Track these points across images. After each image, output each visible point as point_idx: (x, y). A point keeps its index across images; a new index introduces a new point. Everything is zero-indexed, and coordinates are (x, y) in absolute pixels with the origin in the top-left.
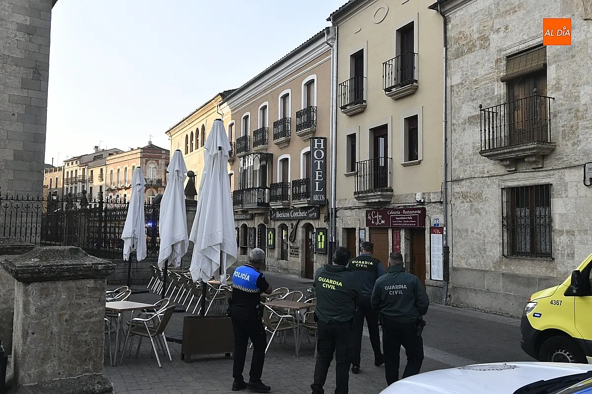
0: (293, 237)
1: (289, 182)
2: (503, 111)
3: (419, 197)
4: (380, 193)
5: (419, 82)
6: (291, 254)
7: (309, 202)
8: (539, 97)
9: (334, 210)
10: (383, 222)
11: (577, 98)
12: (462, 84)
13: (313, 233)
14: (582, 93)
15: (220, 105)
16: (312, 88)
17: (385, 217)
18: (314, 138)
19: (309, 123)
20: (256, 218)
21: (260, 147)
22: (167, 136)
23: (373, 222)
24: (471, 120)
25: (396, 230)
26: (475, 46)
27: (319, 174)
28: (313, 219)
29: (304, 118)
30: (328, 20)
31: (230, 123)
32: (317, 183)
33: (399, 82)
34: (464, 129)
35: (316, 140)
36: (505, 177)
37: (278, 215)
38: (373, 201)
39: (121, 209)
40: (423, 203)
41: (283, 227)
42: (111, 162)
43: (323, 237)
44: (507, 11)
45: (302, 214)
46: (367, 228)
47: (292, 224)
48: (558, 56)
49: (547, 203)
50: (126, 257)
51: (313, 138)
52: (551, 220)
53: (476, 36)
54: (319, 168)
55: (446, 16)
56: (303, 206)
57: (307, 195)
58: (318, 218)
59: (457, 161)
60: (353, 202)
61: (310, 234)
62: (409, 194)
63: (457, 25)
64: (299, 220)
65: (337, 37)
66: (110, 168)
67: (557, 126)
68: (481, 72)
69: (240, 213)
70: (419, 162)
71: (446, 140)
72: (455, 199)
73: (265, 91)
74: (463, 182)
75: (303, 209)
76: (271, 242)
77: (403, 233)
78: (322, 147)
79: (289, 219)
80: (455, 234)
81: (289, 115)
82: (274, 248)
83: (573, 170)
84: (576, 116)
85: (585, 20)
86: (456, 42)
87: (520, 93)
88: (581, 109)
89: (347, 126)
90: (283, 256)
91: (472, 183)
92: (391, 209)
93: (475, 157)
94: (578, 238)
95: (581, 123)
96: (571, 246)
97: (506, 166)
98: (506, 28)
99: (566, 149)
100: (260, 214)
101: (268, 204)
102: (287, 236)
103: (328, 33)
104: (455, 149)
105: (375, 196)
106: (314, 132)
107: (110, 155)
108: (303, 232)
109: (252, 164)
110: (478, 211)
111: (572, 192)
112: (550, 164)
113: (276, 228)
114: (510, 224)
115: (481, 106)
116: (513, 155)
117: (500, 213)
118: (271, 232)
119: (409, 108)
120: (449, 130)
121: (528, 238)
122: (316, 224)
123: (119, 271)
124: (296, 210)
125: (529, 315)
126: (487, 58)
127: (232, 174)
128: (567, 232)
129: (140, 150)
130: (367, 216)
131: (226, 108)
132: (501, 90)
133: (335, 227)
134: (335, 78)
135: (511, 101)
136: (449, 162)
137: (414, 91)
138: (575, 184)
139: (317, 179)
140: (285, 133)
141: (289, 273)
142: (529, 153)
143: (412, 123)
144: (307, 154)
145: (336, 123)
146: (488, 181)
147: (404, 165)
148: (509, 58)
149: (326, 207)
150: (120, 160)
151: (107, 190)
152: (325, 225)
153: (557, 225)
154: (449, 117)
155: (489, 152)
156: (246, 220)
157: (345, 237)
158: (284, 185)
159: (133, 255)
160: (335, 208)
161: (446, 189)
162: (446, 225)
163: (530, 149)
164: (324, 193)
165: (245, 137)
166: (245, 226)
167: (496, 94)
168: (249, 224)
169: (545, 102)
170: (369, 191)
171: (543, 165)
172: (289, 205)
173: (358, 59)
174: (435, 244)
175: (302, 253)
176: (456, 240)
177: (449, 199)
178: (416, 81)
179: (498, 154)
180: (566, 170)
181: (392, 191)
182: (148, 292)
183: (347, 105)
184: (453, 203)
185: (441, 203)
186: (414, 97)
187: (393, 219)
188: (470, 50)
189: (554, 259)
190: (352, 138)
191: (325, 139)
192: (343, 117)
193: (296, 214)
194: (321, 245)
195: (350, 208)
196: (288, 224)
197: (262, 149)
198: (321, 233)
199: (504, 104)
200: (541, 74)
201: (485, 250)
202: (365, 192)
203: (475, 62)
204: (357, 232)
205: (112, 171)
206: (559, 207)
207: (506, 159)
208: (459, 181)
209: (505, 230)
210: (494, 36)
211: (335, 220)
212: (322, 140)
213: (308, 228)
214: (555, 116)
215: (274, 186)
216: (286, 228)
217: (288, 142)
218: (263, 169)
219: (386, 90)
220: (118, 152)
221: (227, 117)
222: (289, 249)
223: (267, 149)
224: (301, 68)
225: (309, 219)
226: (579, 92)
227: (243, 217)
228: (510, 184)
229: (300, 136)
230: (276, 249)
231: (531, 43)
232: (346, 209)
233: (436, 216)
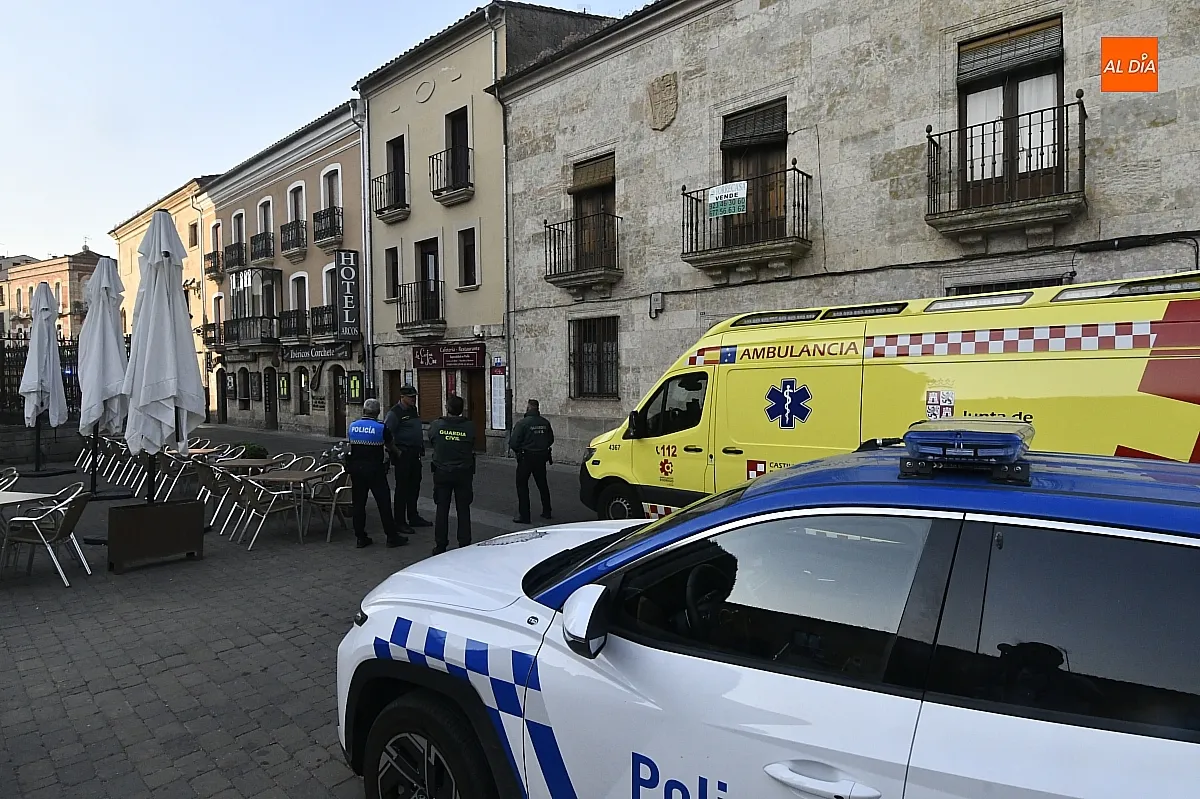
0: (316, 384)
1: (307, 309)
2: (570, 229)
3: (477, 331)
4: (429, 326)
5: (476, 185)
6: (314, 406)
7: (336, 338)
8: (608, 215)
9: (371, 347)
10: (434, 362)
11: (645, 220)
12: (525, 193)
13: (344, 378)
14: (650, 214)
15: (196, 196)
16: (335, 181)
17: (437, 355)
18: (339, 251)
19: (333, 229)
20: (261, 359)
21: (262, 259)
22: (112, 240)
23: (422, 362)
24: (535, 237)
25: (451, 371)
26: (539, 148)
27: (349, 299)
28: (343, 359)
29: (325, 223)
30: (354, 88)
31: (214, 223)
32: (347, 312)
33: (450, 184)
34: (528, 250)
35: (343, 254)
36: (572, 308)
37: (294, 355)
38: (421, 335)
39: (16, 349)
40: (482, 338)
41: (301, 371)
42: (16, 276)
43: (358, 383)
44: (573, 108)
45: (327, 353)
46: (415, 370)
47: (314, 367)
48: (627, 169)
49: (614, 338)
50: (30, 422)
51: (338, 249)
52: (618, 357)
53: (540, 134)
54: (348, 292)
55: (505, 104)
56: (328, 342)
57: (333, 327)
58: (350, 358)
59: (521, 287)
60: (395, 337)
61: (340, 380)
62: (465, 327)
63: (518, 118)
64: (324, 360)
65: (367, 114)
66: (15, 286)
67: (626, 249)
68: (547, 181)
69: (236, 352)
70: (477, 288)
71: (508, 261)
72: (519, 333)
73: (266, 180)
74: (529, 312)
75: (328, 346)
76: (284, 391)
77: (458, 375)
78: (352, 264)
79: (310, 360)
80: (519, 374)
81: (304, 217)
82: (289, 399)
83: (639, 301)
84: (643, 240)
85: (654, 129)
86: (518, 140)
87: (588, 209)
88: (648, 233)
89: (386, 237)
90: (303, 409)
91: (537, 314)
92: (443, 346)
93: (541, 283)
94: (643, 376)
95: (649, 248)
96: (636, 384)
97: (573, 295)
98: (573, 130)
99: (632, 275)
100: (265, 354)
101: (278, 340)
102: (307, 382)
103: (355, 107)
104: (519, 273)
105: (423, 328)
106: (340, 243)
107: (15, 265)
108: (329, 377)
109: (250, 285)
110: (543, 347)
111: (638, 325)
112: (618, 293)
113: (291, 371)
114: (577, 361)
115: (545, 222)
116: (579, 282)
117: (567, 348)
118: (283, 378)
119: (463, 219)
120: (511, 249)
121: (595, 376)
122: (346, 366)
123: (23, 443)
124: (318, 347)
125: (589, 464)
126: (552, 163)
127: (221, 297)
128: (633, 369)
129: (67, 259)
130: (414, 355)
131: (206, 201)
132: (567, 203)
133: (374, 370)
134: (367, 171)
135: (579, 219)
136: (511, 289)
137: (469, 198)
138: (641, 316)
139: (346, 306)
140: (298, 241)
141: (311, 431)
142: (596, 280)
143: (467, 237)
144: (332, 272)
145: (371, 232)
146: (555, 312)
147: (459, 291)
148: (577, 165)
149: (360, 346)
150: (33, 273)
151: (13, 320)
152: (360, 367)
153: (623, 362)
154: (511, 234)
155: (555, 278)
156: (246, 361)
157: (387, 382)
158: (300, 312)
159: (42, 417)
160: (373, 345)
161: (508, 321)
162: (508, 364)
163: (597, 276)
164: (358, 324)
165: (239, 245)
166: (244, 370)
167: (562, 208)
168: (251, 368)
169: (614, 221)
170: (414, 323)
171: (610, 294)
172: (308, 341)
173: (396, 146)
174: (496, 386)
175: (330, 404)
176: (522, 381)
177: (512, 333)
178: (472, 185)
179: (564, 281)
180: (633, 301)
181: (445, 323)
182: (74, 472)
183: (385, 209)
184: (516, 337)
185: (503, 337)
186: (471, 202)
187: (447, 357)
188: (534, 152)
189: (620, 399)
190: (392, 253)
191: (356, 253)
192: (379, 224)
193: (318, 354)
194: (355, 394)
195: (393, 345)
196: (308, 367)
197: (266, 263)
198: (355, 378)
199: (571, 221)
200: (608, 189)
201: (551, 392)
202: (411, 324)
203: (539, 168)
204: (402, 374)
205: (19, 290)
206: (627, 342)
207: (575, 287)
208: (523, 311)
209: (572, 368)
210: (560, 137)
211: (373, 361)
212: (352, 254)
213: (337, 371)
214: (623, 238)
215: (285, 316)
216: (306, 373)
217: (304, 255)
218: (268, 291)
219: (434, 193)
220: (28, 260)
221: (207, 215)
222: (311, 400)
223: (272, 264)
224: (318, 153)
225: (339, 359)
226: (647, 213)
227: (242, 357)
228: (577, 316)
229: (320, 247)
230: (293, 400)
231: (599, 151)
232: (387, 346)
233: (497, 354)
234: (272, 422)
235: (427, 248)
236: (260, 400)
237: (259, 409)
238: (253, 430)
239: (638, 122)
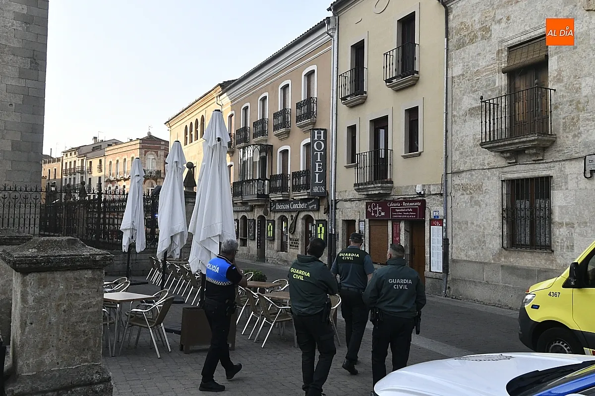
0: (293, 230)
1: (289, 173)
2: (504, 102)
3: (419, 189)
4: (380, 185)
5: (420, 73)
6: (291, 245)
7: (309, 194)
8: (541, 89)
9: (333, 202)
10: (383, 214)
11: (578, 90)
12: (463, 75)
13: (313, 225)
14: (583, 85)
15: (220, 96)
16: (312, 79)
17: (385, 208)
18: (314, 129)
19: (310, 114)
20: (256, 209)
21: (260, 138)
22: (166, 127)
23: (373, 214)
24: (471, 111)
25: (396, 222)
26: (476, 37)
27: (319, 165)
28: (313, 210)
29: (304, 109)
30: (329, 9)
31: (230, 114)
32: (317, 175)
33: (400, 73)
34: (465, 121)
35: (316, 131)
36: (505, 169)
37: (278, 207)
38: (373, 192)
40: (423, 196)
41: (283, 219)
42: (110, 153)
43: (323, 228)
45: (302, 206)
46: (367, 220)
47: (292, 216)
49: (547, 196)
50: (125, 249)
51: (312, 128)
52: (551, 212)
53: (478, 26)
54: (319, 160)
55: (447, 6)
56: (303, 197)
57: (307, 186)
58: (318, 210)
59: (458, 152)
60: (353, 193)
61: (310, 226)
62: (408, 186)
63: (459, 15)
64: (299, 211)
65: (337, 27)
66: (109, 159)
67: (558, 119)
68: (483, 63)
69: (240, 204)
70: (420, 154)
71: (447, 131)
72: (456, 191)
73: (265, 81)
74: (465, 173)
75: (303, 201)
76: (270, 234)
77: (402, 225)
78: (322, 139)
79: (289, 211)
80: (456, 225)
81: (290, 105)
82: (274, 240)
83: (573, 162)
84: (577, 108)
85: (588, 10)
86: (458, 33)
87: (521, 84)
88: (582, 101)
89: (348, 117)
90: (283, 248)
91: (472, 175)
92: (390, 201)
93: (476, 149)
94: (578, 230)
95: (582, 115)
96: (570, 238)
97: (507, 158)
98: (508, 19)
99: (566, 141)
100: (259, 206)
101: (267, 196)
102: (286, 227)
103: (329, 23)
104: (456, 140)
105: (375, 187)
106: (314, 124)
107: (109, 145)
108: (302, 224)
109: (252, 156)
110: (477, 203)
111: (572, 184)
112: (550, 156)
113: (276, 219)
114: (510, 216)
115: (482, 98)
116: (513, 147)
117: (500, 205)
118: (270, 224)
119: (409, 99)
120: (449, 121)
121: (528, 230)
122: (315, 216)
123: (118, 262)
124: (296, 202)
125: (528, 307)
126: (488, 49)
127: (232, 165)
128: (567, 224)
129: (139, 141)
130: (367, 208)
131: (225, 99)
132: (502, 81)
133: (335, 219)
134: (335, 69)
135: (512, 92)
136: (449, 154)
137: (415, 83)
138: (576, 176)
139: (317, 171)
140: (285, 124)
141: (288, 264)
142: (529, 145)
143: (412, 114)
144: (307, 146)
145: (337, 114)
146: (488, 173)
147: (405, 157)
148: (511, 49)
149: (325, 201)
150: (119, 150)
151: (106, 181)
152: (324, 217)
153: (557, 217)
154: (450, 109)
156: (246, 211)
157: (345, 228)
158: (284, 176)
159: (132, 246)
161: (446, 181)
162: (446, 217)
163: (530, 141)
164: (324, 184)
165: (245, 128)
166: (244, 218)
167: (497, 85)
168: (249, 216)
169: (547, 93)
170: (369, 183)
171: (543, 157)
172: (289, 197)
173: (358, 49)
174: (435, 236)
175: (302, 244)
176: (456, 231)
177: (449, 190)
178: (417, 72)
179: (498, 146)
180: (567, 162)
181: (392, 182)
182: (147, 283)
183: (348, 96)
184: (453, 195)
185: (441, 195)
186: (415, 88)
187: (394, 210)
188: (472, 41)
189: (553, 251)
190: (352, 129)
191: (325, 130)
192: (343, 108)
193: (295, 206)
195: (350, 200)
196: (288, 216)
197: (261, 141)
198: (321, 225)
199: (505, 96)
200: (542, 65)
201: (484, 242)
202: (365, 184)
203: (476, 53)
204: (357, 223)
205: (111, 162)
206: (559, 199)
207: (508, 151)
208: (459, 172)
209: (505, 222)
210: (495, 27)
211: (335, 212)
212: (322, 132)
213: (308, 220)
214: (556, 108)
215: (274, 178)
216: (286, 220)
217: (288, 133)
218: (263, 160)
219: (387, 81)
220: (117, 143)
221: (226, 108)
222: (288, 240)
223: (266, 141)
224: (301, 59)
225: (309, 211)
226: (580, 84)
227: (243, 208)
228: (510, 176)
229: (300, 127)
230: (276, 240)
231: (532, 34)
232: (346, 201)
233: (435, 208)
234: (262, 256)
235: (380, 124)
236: (254, 239)
237: (253, 245)
238: (249, 261)
239: (572, 6)
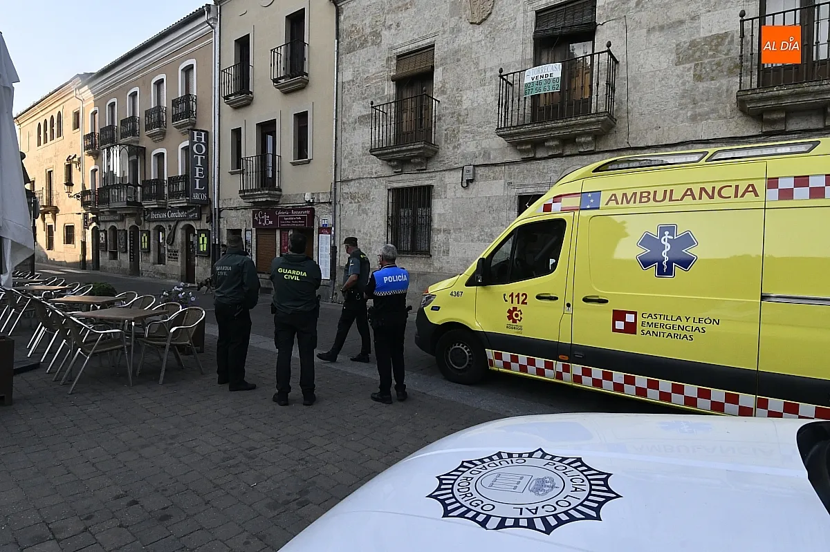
0: (171, 240)
1: (165, 179)
3: (308, 197)
4: (267, 192)
5: (310, 75)
6: (169, 257)
7: (188, 201)
9: (217, 210)
10: (270, 222)
11: (460, 102)
12: (353, 81)
13: (194, 235)
14: (465, 98)
15: (79, 88)
16: (190, 75)
17: (273, 217)
18: (193, 130)
19: (188, 113)
20: (127, 219)
21: (129, 138)
23: (260, 223)
24: (361, 119)
25: (284, 231)
26: (366, 40)
27: (200, 170)
28: (194, 219)
29: (182, 107)
31: (93, 110)
32: (198, 180)
33: (288, 73)
34: (354, 129)
35: (195, 132)
36: (392, 178)
37: (154, 216)
38: (260, 200)
40: (312, 204)
41: (160, 229)
43: (205, 239)
44: (399, 7)
45: (180, 215)
46: (254, 230)
47: (170, 226)
48: (445, 58)
49: (427, 204)
51: (191, 129)
52: (431, 220)
53: (368, 30)
54: (199, 164)
55: (338, 5)
56: (181, 205)
57: (186, 193)
58: (200, 219)
59: (347, 161)
60: (238, 201)
61: (191, 236)
62: (298, 194)
63: (349, 17)
64: (178, 221)
65: (219, 18)
67: (441, 129)
68: (372, 70)
69: (108, 213)
70: (309, 162)
71: (336, 139)
72: (344, 199)
73: (134, 74)
74: (352, 183)
75: (182, 209)
76: (145, 245)
78: (203, 141)
79: (167, 220)
80: (344, 233)
81: (164, 104)
82: (149, 252)
83: (452, 172)
84: (458, 120)
85: (472, 23)
86: (349, 35)
87: (408, 93)
88: (463, 113)
89: (232, 119)
90: (161, 260)
91: (360, 184)
92: (278, 210)
93: (365, 157)
94: (453, 236)
95: (463, 127)
96: (447, 243)
97: (393, 167)
98: (398, 26)
99: (447, 152)
100: (131, 215)
101: (141, 203)
102: (164, 238)
103: (209, 11)
104: (345, 149)
105: (261, 194)
106: (194, 124)
108: (182, 234)
109: (118, 158)
110: (365, 211)
111: (450, 194)
112: (433, 165)
113: (151, 230)
114: (394, 224)
115: (372, 103)
116: (401, 155)
117: (386, 213)
118: (144, 235)
119: (299, 103)
120: (339, 128)
121: (410, 237)
122: (196, 226)
124: (174, 210)
125: (427, 309)
126: (378, 55)
127: (97, 170)
128: (444, 231)
130: (254, 217)
131: (87, 93)
132: (390, 90)
133: (219, 229)
134: (217, 65)
135: (399, 101)
136: (339, 162)
137: (303, 86)
138: (454, 185)
139: (197, 176)
140: (159, 123)
141: (166, 278)
142: (416, 153)
143: (301, 119)
144: (186, 149)
145: (219, 115)
146: (376, 182)
147: (294, 164)
148: (400, 57)
149: (208, 208)
152: (207, 226)
153: (435, 225)
154: (339, 116)
155: (377, 152)
156: (115, 221)
158: (159, 181)
160: (219, 208)
161: (335, 189)
162: (334, 225)
163: (416, 149)
164: (206, 191)
165: (112, 127)
166: (113, 228)
167: (386, 93)
168: (119, 226)
169: (432, 104)
170: (255, 190)
171: (426, 167)
172: (166, 205)
173: (243, 45)
174: (323, 243)
175: (182, 256)
177: (338, 199)
178: (307, 74)
179: (386, 154)
180: (447, 172)
181: (280, 190)
183: (231, 95)
184: (341, 203)
185: (330, 203)
186: (305, 90)
187: (282, 219)
188: (362, 46)
189: (431, 256)
190: (237, 133)
191: (207, 133)
192: (226, 108)
193: (173, 215)
194: (203, 248)
195: (236, 209)
196: (164, 225)
197: (133, 141)
198: (203, 235)
199: (394, 103)
200: (427, 76)
201: (370, 249)
202: (252, 190)
203: (367, 59)
204: (243, 233)
206: (439, 208)
207: (396, 160)
208: (348, 181)
209: (390, 229)
210: (385, 33)
211: (219, 221)
212: (203, 133)
214: (440, 119)
215: (146, 183)
216: (163, 231)
217: (163, 134)
218: (134, 165)
219: (275, 81)
221: (86, 104)
222: (166, 252)
223: (138, 142)
224: (177, 52)
225: (190, 220)
226: (462, 97)
227: (112, 218)
228: (395, 185)
229: (177, 127)
230: (152, 252)
231: (420, 43)
232: (231, 209)
233: (324, 217)
234: (135, 269)
235: (267, 129)
236: (126, 252)
237: (125, 259)
238: (120, 276)
239: (457, 18)
